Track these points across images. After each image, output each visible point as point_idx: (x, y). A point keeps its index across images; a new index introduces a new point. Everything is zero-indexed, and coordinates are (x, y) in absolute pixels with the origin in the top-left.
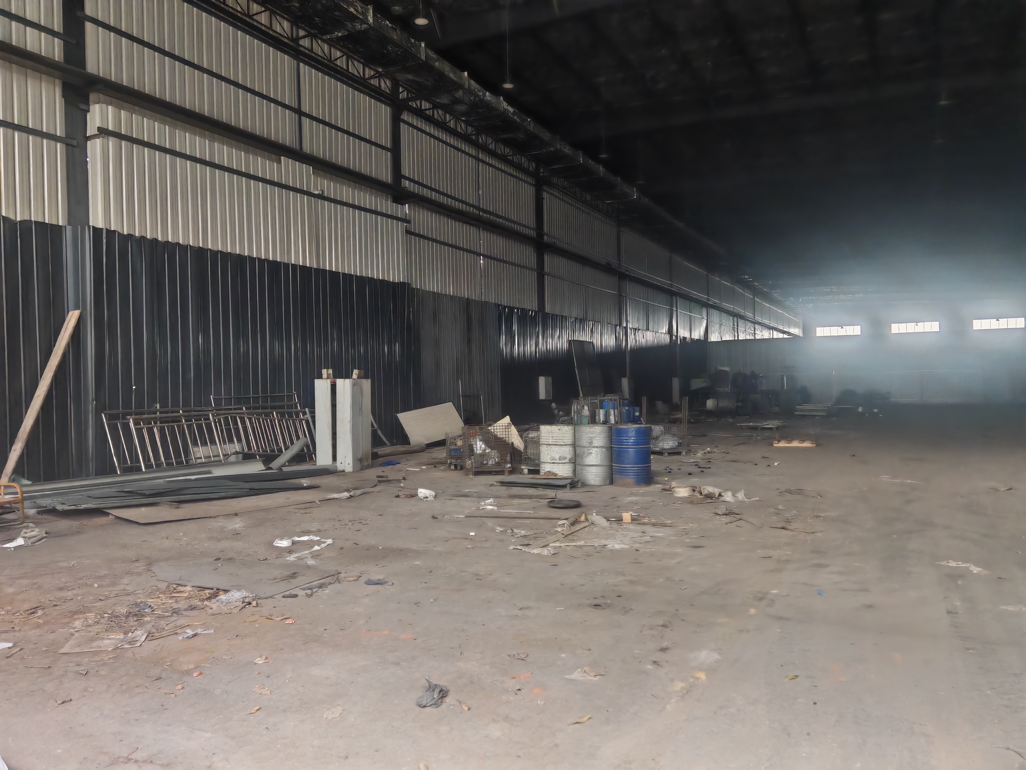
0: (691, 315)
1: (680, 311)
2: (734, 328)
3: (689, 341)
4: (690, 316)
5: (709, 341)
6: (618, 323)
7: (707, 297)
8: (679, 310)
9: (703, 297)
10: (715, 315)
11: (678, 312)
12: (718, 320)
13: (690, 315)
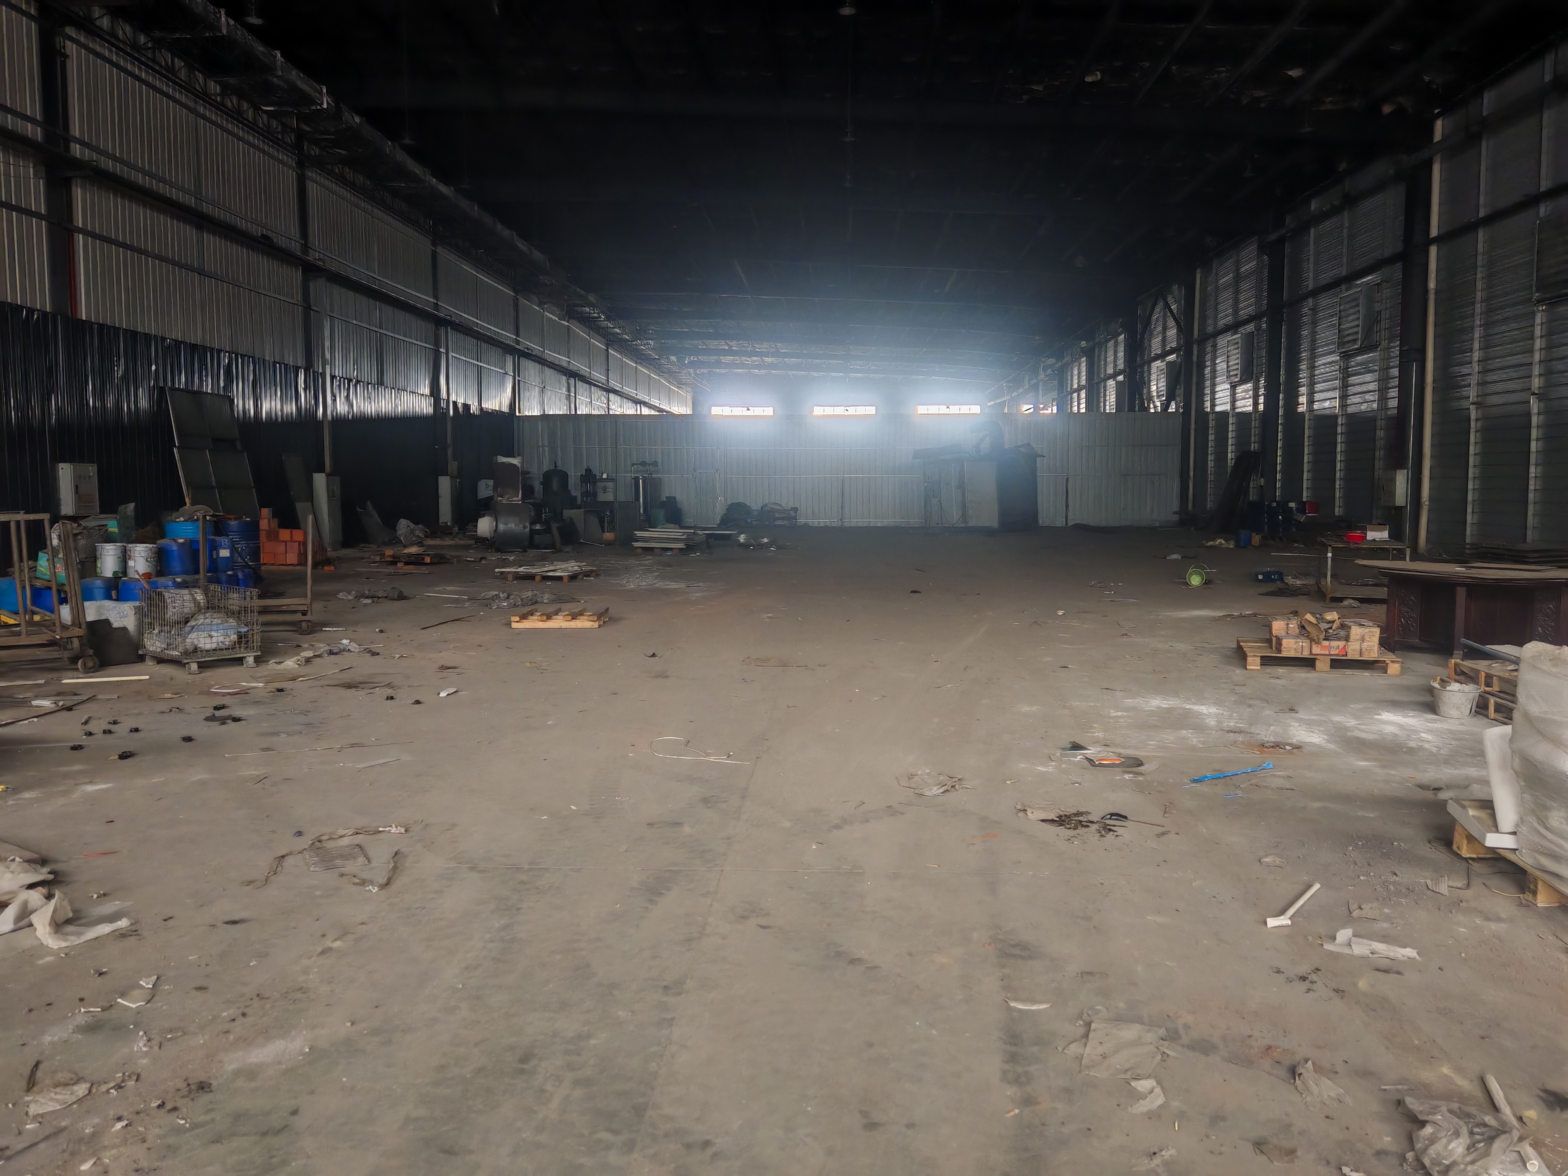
0: (481, 366)
1: (454, 355)
2: (570, 395)
3: (477, 413)
4: (480, 369)
5: (517, 414)
6: (300, 362)
7: (515, 337)
8: (451, 354)
9: (507, 336)
10: (531, 369)
11: (450, 357)
12: (538, 380)
13: (478, 365)
